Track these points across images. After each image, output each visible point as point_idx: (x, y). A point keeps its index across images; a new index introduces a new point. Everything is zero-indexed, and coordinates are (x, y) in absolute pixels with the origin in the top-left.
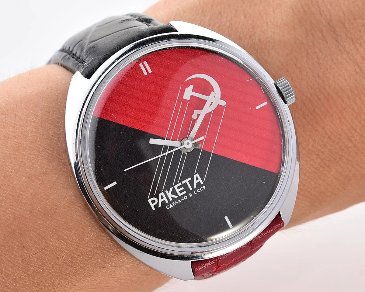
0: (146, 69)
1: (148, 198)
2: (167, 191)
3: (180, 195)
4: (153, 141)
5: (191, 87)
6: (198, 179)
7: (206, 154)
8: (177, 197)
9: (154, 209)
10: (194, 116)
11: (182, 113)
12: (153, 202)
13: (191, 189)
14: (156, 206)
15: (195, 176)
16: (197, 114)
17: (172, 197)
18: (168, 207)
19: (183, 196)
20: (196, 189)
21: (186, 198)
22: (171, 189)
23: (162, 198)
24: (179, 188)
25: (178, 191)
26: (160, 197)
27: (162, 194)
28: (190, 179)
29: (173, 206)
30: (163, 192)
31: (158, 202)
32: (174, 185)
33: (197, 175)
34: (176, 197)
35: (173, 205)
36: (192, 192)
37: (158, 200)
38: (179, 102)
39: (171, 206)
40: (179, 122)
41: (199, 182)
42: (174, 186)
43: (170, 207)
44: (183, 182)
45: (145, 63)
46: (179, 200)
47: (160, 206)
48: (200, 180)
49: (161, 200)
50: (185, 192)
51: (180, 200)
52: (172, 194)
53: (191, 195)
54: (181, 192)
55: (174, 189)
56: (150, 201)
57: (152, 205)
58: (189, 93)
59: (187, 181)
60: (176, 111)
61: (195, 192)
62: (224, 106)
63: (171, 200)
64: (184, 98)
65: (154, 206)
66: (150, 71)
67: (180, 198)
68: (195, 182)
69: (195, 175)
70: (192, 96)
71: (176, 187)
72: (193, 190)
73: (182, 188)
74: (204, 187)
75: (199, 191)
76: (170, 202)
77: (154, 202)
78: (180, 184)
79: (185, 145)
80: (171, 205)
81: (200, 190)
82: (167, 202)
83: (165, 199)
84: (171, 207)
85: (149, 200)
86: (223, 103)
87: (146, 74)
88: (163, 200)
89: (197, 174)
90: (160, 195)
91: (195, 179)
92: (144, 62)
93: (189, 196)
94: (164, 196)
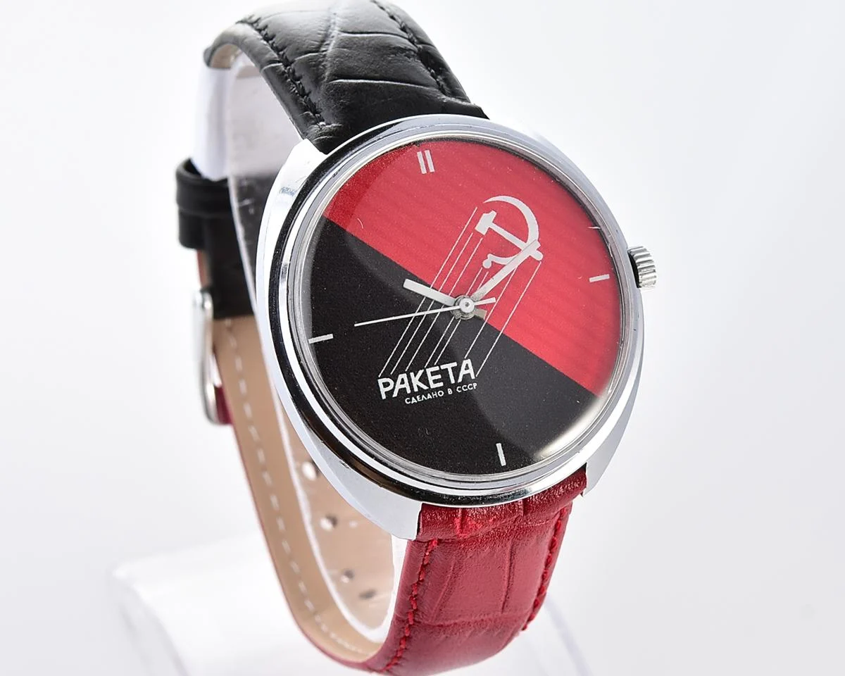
0: (426, 163)
1: (379, 376)
2: (412, 374)
3: (433, 386)
4: (409, 284)
5: (493, 214)
6: (467, 368)
7: (491, 331)
8: (428, 388)
9: (384, 397)
10: (487, 264)
11: (468, 253)
12: (386, 385)
13: (453, 381)
14: (389, 393)
15: (465, 363)
16: (492, 262)
17: (418, 386)
18: (408, 401)
19: (437, 389)
20: (461, 384)
21: (441, 393)
22: (421, 372)
23: (403, 382)
24: (433, 374)
25: (431, 379)
26: (399, 381)
27: (404, 376)
28: (455, 364)
29: (416, 402)
30: (405, 372)
31: (394, 388)
32: (427, 367)
33: (469, 362)
34: (425, 388)
35: (416, 400)
36: (453, 387)
37: (395, 385)
38: (467, 233)
39: (414, 401)
40: (460, 266)
41: (469, 374)
42: (427, 370)
43: (411, 400)
44: (443, 367)
45: (427, 153)
46: (429, 395)
47: (395, 395)
48: (471, 371)
49: (399, 386)
50: (441, 384)
51: (431, 394)
52: (420, 380)
53: (450, 392)
54: (435, 381)
55: (425, 374)
56: (381, 382)
57: (383, 390)
58: (486, 223)
59: (449, 367)
60: (460, 247)
61: (459, 389)
62: (539, 262)
63: (416, 390)
64: (476, 228)
65: (386, 393)
66: (432, 169)
67: (431, 391)
68: (463, 372)
69: (464, 361)
70: (490, 229)
71: (429, 371)
72: (457, 384)
73: (439, 377)
74: (475, 385)
75: (465, 388)
76: (413, 394)
77: (388, 386)
78: (437, 368)
79: (462, 306)
80: (413, 398)
81: (467, 388)
82: (409, 391)
83: (406, 385)
84: (412, 402)
85: (379, 380)
86: (539, 256)
87: (424, 171)
88: (403, 386)
89: (469, 360)
90: (401, 377)
91: (463, 367)
92: (426, 151)
93: (446, 392)
94: (406, 380)
